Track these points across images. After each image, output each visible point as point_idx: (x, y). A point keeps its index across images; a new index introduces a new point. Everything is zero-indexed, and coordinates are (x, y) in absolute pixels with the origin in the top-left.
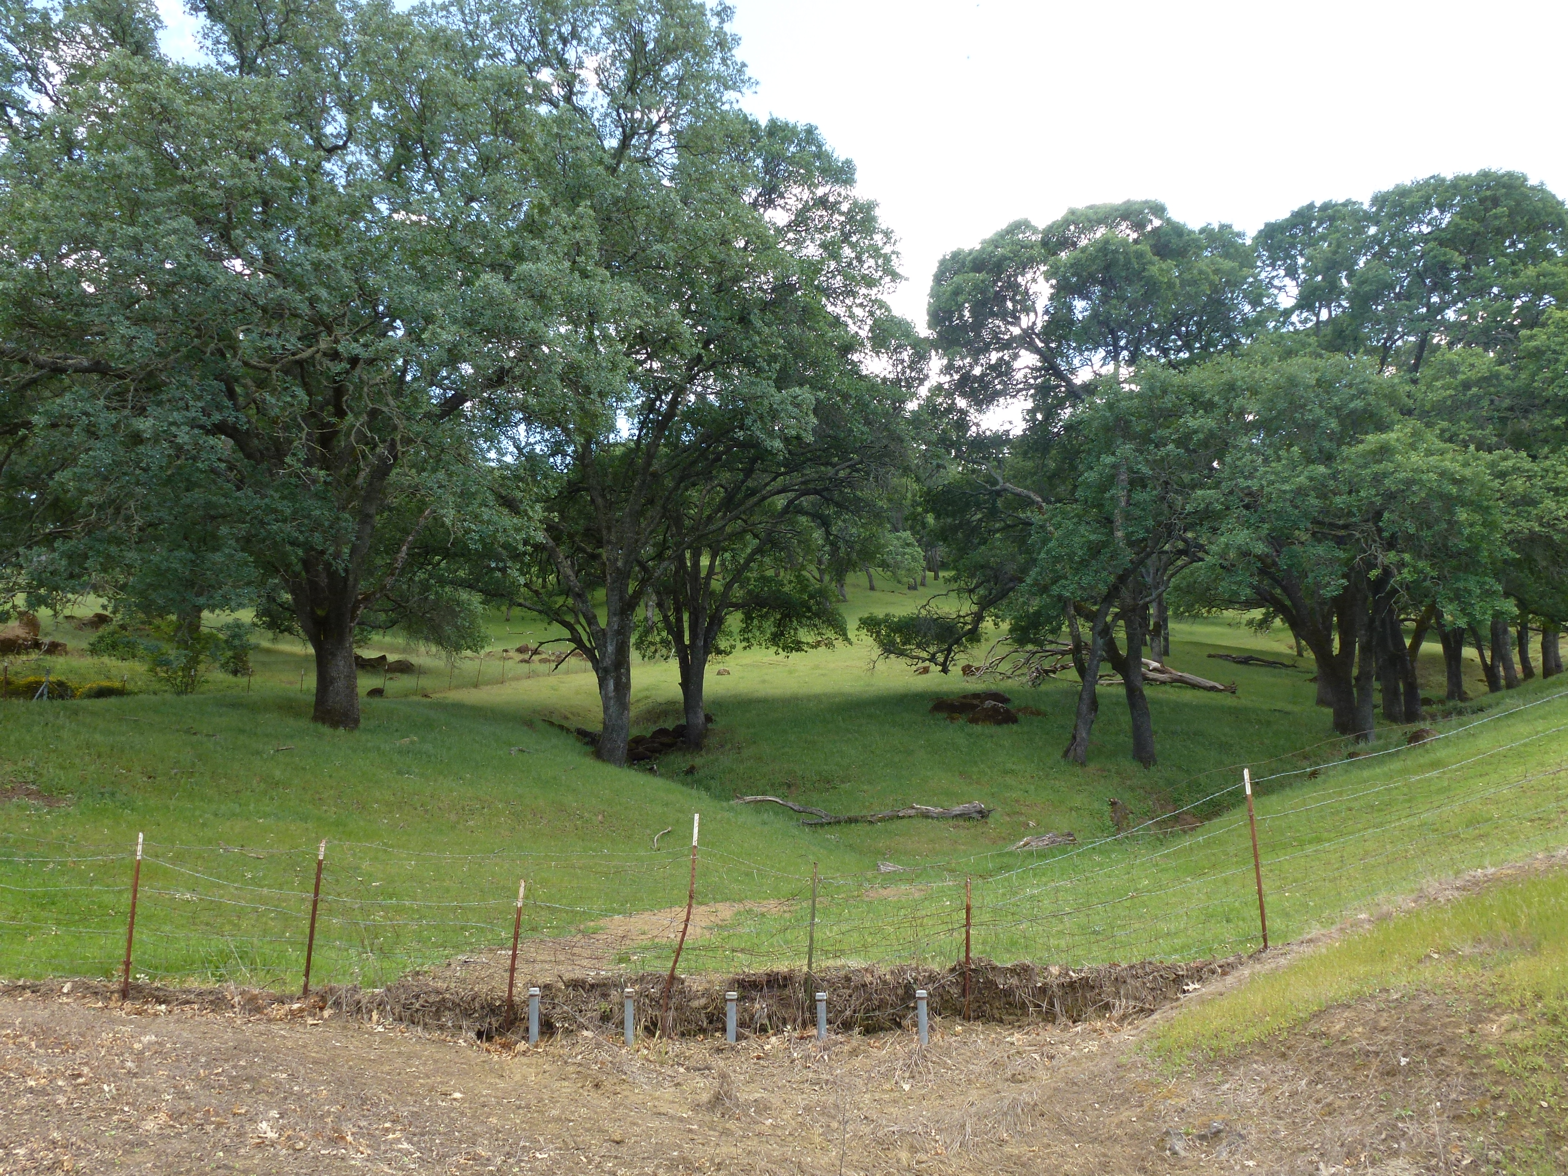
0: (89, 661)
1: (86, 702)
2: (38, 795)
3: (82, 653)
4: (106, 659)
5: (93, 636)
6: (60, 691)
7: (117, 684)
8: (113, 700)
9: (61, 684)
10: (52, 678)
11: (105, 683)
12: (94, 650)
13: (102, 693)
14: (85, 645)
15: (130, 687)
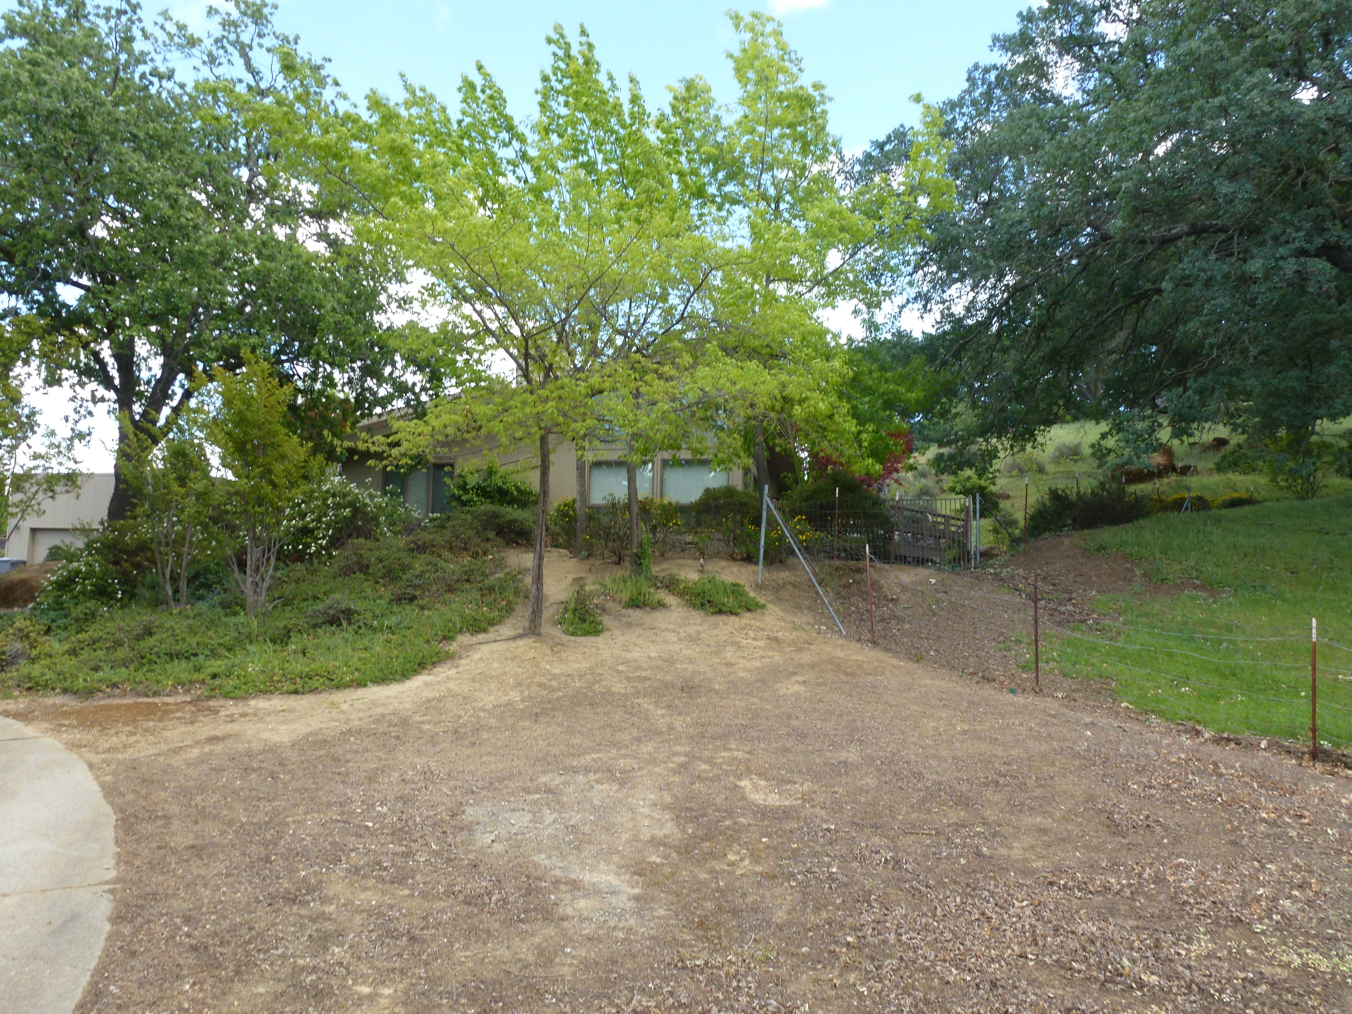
0: (1217, 478)
1: (1225, 512)
2: (1202, 588)
3: (1210, 472)
4: (1230, 475)
5: (1217, 457)
6: (1200, 504)
7: (1244, 495)
8: (1246, 508)
9: (1200, 499)
10: (1193, 494)
11: (1235, 495)
12: (1219, 468)
13: (1235, 503)
14: (1212, 465)
15: (1256, 496)
